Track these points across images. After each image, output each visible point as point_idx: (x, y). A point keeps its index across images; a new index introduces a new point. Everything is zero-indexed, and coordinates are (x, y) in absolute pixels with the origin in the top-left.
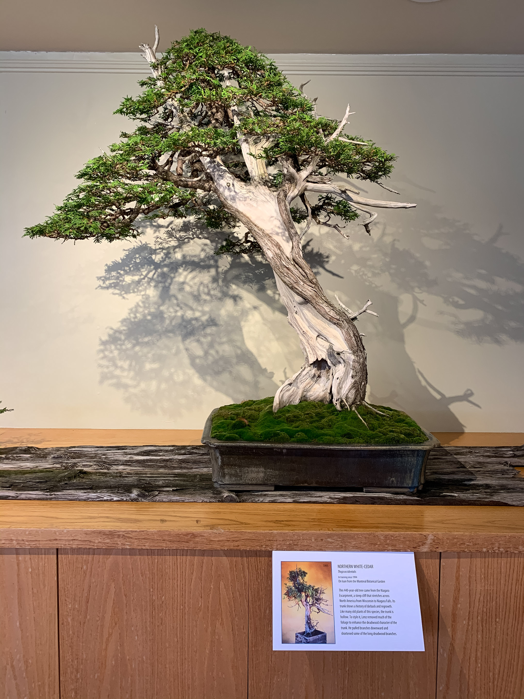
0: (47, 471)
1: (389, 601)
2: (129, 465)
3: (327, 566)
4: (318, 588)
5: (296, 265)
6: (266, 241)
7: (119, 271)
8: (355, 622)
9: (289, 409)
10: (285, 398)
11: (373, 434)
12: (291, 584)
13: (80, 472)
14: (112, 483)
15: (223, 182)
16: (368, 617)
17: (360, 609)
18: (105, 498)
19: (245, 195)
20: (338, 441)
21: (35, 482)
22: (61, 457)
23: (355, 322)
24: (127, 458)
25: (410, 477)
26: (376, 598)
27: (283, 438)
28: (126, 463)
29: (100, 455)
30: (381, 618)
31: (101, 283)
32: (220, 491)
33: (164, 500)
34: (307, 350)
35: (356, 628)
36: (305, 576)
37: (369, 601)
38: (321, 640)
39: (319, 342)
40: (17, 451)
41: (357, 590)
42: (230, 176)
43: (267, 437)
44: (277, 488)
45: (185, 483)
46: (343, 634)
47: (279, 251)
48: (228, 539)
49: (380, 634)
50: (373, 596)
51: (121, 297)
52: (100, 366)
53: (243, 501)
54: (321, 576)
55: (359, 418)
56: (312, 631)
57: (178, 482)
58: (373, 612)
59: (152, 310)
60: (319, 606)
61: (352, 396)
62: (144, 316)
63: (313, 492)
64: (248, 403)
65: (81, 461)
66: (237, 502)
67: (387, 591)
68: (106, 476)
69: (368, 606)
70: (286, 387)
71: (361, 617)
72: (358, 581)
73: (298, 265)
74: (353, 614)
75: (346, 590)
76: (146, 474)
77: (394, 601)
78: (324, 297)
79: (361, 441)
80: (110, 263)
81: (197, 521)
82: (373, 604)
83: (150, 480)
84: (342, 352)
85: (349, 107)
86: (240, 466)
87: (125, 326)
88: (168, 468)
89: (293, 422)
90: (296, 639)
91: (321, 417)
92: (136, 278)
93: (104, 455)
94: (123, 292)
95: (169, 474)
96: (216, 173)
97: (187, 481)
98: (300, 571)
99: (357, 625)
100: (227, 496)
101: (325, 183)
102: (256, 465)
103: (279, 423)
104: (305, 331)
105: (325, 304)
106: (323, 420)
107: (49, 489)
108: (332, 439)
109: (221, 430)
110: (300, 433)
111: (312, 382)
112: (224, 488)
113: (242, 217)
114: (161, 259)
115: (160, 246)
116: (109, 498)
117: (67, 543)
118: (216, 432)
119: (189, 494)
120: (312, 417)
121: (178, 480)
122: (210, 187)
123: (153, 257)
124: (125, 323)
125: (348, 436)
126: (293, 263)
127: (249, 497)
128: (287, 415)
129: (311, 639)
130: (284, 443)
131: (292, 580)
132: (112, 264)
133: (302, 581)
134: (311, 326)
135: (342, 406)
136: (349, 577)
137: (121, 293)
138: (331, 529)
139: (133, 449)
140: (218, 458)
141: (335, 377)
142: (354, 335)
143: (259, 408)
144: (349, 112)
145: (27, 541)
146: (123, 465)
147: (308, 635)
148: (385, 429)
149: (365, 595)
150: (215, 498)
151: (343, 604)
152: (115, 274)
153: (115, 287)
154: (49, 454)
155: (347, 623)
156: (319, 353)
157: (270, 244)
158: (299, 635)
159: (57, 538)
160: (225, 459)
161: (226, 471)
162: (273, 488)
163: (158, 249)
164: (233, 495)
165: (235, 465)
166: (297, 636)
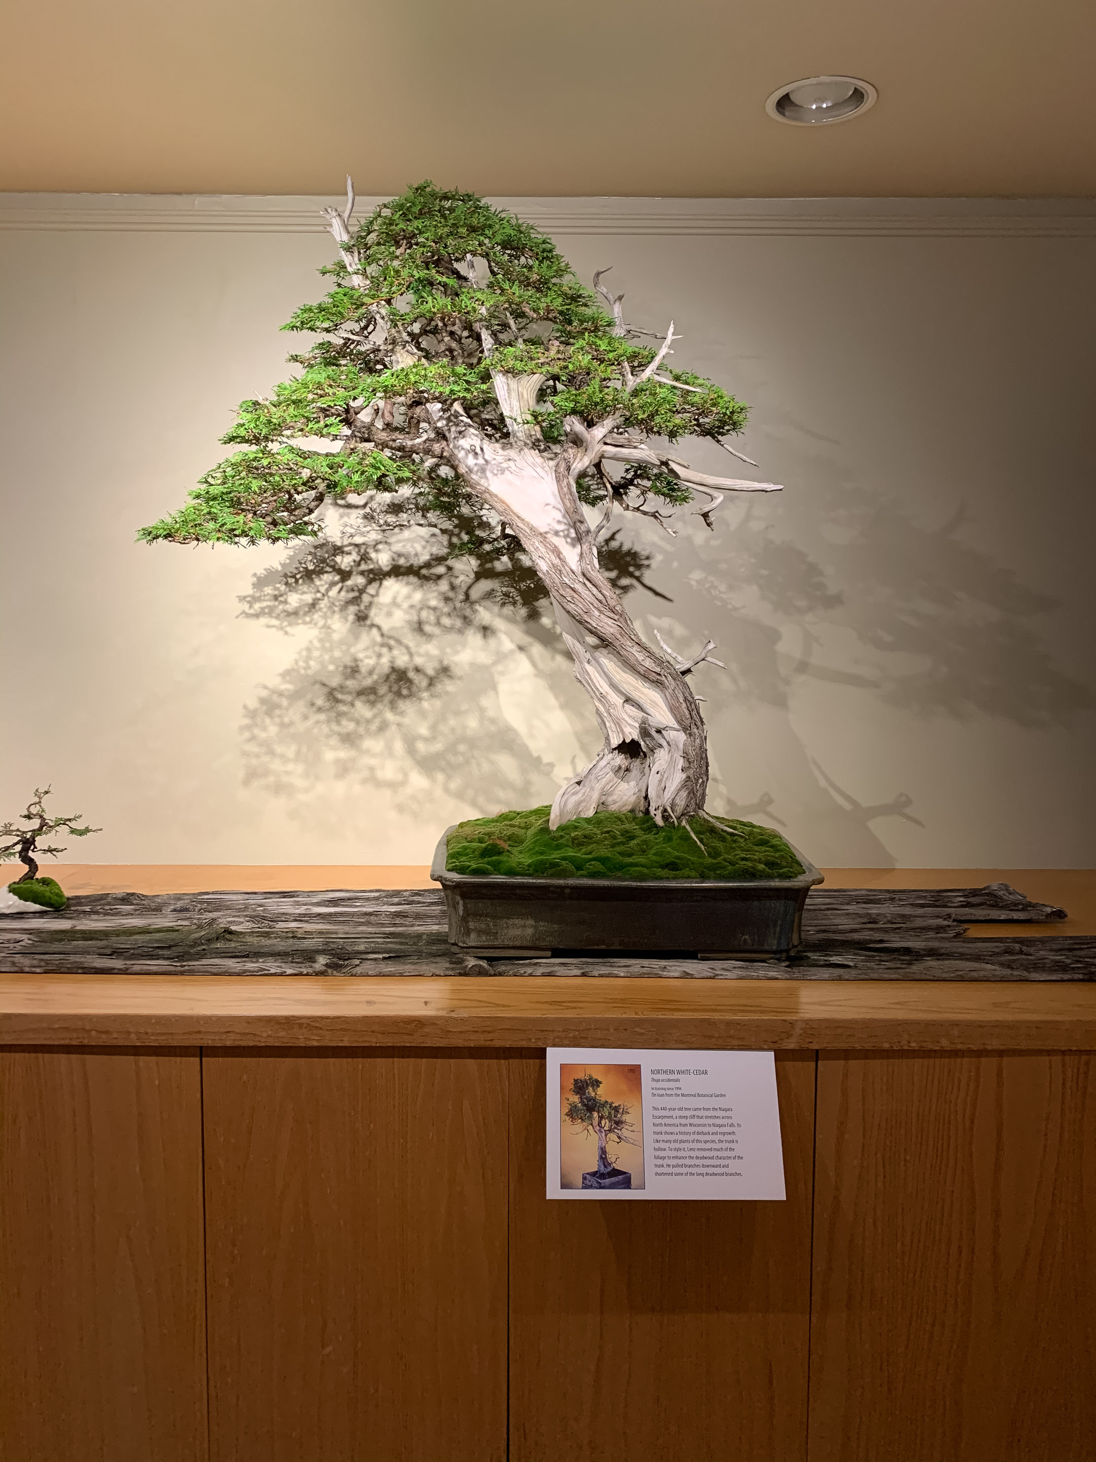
0: (168, 931)
1: (732, 1125)
2: (306, 921)
3: (633, 1071)
4: (619, 1105)
5: (587, 583)
6: (537, 543)
7: (278, 585)
8: (676, 1157)
9: (576, 824)
10: (570, 805)
11: (713, 864)
12: (576, 1099)
13: (224, 931)
14: (281, 948)
15: (465, 443)
16: (698, 1149)
17: (684, 1137)
18: (273, 971)
19: (502, 465)
20: (654, 874)
21: (152, 947)
22: (187, 910)
23: (688, 678)
24: (302, 910)
25: (775, 933)
26: (711, 1121)
27: (564, 870)
28: (299, 918)
29: (253, 906)
30: (718, 1150)
31: (246, 607)
32: (461, 958)
33: (370, 973)
34: (608, 724)
35: (678, 1166)
36: (598, 1086)
37: (699, 1125)
38: (622, 1184)
39: (628, 711)
40: (109, 900)
41: (681, 1109)
42: (476, 432)
43: (539, 869)
44: (557, 953)
45: (402, 947)
46: (657, 1174)
47: (558, 560)
48: (476, 1029)
49: (716, 1175)
50: (707, 1117)
51: (281, 633)
52: (245, 754)
53: (500, 974)
54: (624, 1087)
55: (691, 838)
56: (609, 1170)
57: (390, 945)
58: (706, 1142)
59: (337, 654)
60: (620, 1133)
61: (681, 802)
62: (323, 664)
63: (615, 960)
64: (507, 815)
65: (222, 915)
66: (491, 976)
67: (728, 1110)
68: (270, 938)
69: (699, 1133)
70: (571, 788)
71: (686, 1149)
72: (683, 1095)
73: (591, 582)
74: (673, 1145)
75: (664, 1109)
76: (336, 933)
77: (738, 1125)
78: (635, 635)
79: (693, 874)
80: (261, 572)
81: (426, 1003)
82: (705, 1129)
83: (344, 942)
84: (664, 729)
85: (672, 326)
86: (494, 917)
87: (290, 682)
88: (373, 925)
89: (583, 845)
90: (583, 1183)
91: (629, 837)
92: (309, 598)
93: (260, 906)
94: (285, 624)
95: (375, 933)
96: (453, 429)
97: (406, 944)
98: (590, 1079)
99: (680, 1162)
100: (473, 966)
101: (635, 447)
102: (521, 916)
103: (558, 847)
104: (604, 693)
105: (636, 647)
106: (633, 842)
107: (177, 957)
108: (645, 870)
109: (463, 859)
110: (593, 863)
111: (616, 779)
112: (467, 953)
113: (496, 502)
114: (352, 564)
115: (350, 540)
116: (279, 971)
117: (217, 1038)
118: (455, 862)
119: (410, 963)
120: (614, 837)
121: (391, 942)
122: (443, 450)
123: (338, 559)
124: (288, 678)
125: (673, 866)
126: (581, 580)
127: (509, 967)
128: (573, 835)
129: (607, 1181)
130: (565, 877)
131: (577, 1093)
132: (266, 573)
133: (593, 1094)
134: (613, 686)
135: (665, 818)
136: (669, 1089)
137: (281, 624)
138: (640, 1013)
139: (309, 896)
140: (458, 903)
141: (654, 770)
142: (686, 699)
143: (526, 823)
144: (673, 335)
145: (153, 1034)
146: (296, 920)
147: (603, 1176)
148: (735, 856)
149: (694, 1116)
150: (452, 969)
151: (658, 1129)
152: (270, 592)
153: (270, 614)
154: (165, 904)
155: (664, 1158)
156: (627, 730)
157: (543, 550)
158: (588, 1176)
159: (202, 1029)
160: (469, 906)
161: (471, 925)
162: (549, 953)
163: (346, 546)
164: (484, 964)
165: (487, 915)
166: (584, 1178)
